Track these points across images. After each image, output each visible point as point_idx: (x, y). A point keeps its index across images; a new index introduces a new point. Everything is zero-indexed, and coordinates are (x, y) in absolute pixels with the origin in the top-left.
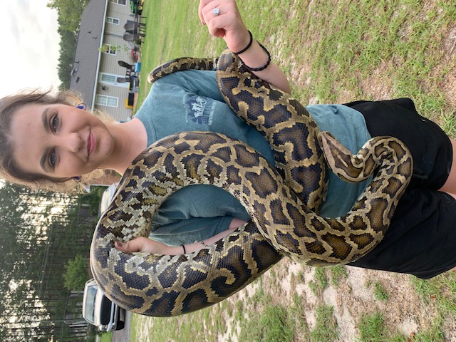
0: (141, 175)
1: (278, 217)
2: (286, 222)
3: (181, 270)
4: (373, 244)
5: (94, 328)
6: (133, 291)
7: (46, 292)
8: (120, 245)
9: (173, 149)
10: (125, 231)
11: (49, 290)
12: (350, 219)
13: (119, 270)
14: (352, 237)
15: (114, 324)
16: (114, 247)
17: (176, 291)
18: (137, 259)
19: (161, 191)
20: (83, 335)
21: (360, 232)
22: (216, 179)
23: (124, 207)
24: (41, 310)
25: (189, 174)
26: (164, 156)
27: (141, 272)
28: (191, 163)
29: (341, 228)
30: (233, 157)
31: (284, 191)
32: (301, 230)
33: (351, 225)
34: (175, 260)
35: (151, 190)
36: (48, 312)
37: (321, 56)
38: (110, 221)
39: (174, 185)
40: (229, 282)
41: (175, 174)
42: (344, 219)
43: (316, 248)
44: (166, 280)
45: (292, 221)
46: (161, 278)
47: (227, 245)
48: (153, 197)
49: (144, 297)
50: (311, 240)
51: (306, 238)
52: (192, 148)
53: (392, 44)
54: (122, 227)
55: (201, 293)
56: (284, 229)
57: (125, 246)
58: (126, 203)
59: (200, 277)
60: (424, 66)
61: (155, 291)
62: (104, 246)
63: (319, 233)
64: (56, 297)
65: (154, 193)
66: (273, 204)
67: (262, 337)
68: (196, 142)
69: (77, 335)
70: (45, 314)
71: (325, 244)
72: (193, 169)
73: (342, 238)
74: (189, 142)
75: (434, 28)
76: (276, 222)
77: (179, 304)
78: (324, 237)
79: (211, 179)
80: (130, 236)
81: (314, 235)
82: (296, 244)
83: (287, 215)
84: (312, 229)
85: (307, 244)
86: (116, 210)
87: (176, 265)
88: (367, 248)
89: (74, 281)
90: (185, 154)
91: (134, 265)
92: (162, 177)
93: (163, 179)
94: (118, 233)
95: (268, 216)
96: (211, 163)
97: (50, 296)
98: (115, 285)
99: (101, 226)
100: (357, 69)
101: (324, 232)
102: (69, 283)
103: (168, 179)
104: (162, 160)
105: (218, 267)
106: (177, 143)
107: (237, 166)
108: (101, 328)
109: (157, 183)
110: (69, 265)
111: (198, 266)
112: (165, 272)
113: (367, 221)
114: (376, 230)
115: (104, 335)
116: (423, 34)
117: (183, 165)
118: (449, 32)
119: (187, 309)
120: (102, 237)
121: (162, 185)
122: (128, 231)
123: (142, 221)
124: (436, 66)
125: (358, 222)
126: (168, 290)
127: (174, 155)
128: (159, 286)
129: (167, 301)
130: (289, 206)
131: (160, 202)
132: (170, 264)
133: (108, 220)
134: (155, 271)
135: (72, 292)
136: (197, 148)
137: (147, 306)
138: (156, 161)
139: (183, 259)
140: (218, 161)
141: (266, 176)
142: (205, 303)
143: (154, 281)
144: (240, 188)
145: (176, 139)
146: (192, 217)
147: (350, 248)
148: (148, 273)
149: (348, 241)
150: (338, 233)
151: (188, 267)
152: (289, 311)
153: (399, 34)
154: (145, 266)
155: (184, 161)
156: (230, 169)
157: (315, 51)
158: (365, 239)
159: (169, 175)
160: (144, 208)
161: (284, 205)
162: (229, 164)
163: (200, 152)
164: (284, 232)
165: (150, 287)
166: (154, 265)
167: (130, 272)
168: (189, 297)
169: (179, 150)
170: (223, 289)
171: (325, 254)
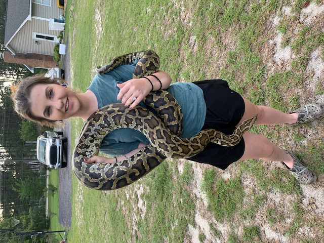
0: (93, 126)
1: (159, 136)
2: (162, 138)
3: (115, 170)
4: (199, 150)
5: (46, 166)
6: (94, 180)
7: (7, 142)
8: (86, 160)
9: (107, 112)
10: (87, 154)
11: (9, 140)
12: (192, 139)
13: (87, 171)
14: (192, 146)
15: (59, 164)
16: (83, 161)
17: (113, 179)
18: (95, 166)
19: (103, 133)
20: (37, 169)
21: (195, 144)
22: (130, 125)
23: (86, 142)
24: (5, 154)
25: (116, 124)
26: (103, 116)
27: (97, 172)
28: (117, 118)
29: (187, 142)
30: (137, 113)
31: (162, 125)
32: (169, 141)
33: (191, 141)
34: (112, 166)
35: (98, 133)
36: (10, 155)
37: (200, 8)
38: (80, 150)
39: (109, 129)
40: (136, 175)
41: (109, 125)
42: (189, 139)
43: (175, 149)
44: (109, 174)
45: (165, 137)
46: (106, 174)
47: (136, 159)
48: (99, 136)
49: (99, 182)
50: (173, 146)
51: (171, 145)
52: (116, 111)
53: (240, 14)
54: (86, 152)
55: (124, 179)
56: (162, 141)
57: (89, 161)
58: (87, 140)
59: (124, 173)
60: (254, 34)
61: (104, 179)
62: (79, 161)
63: (177, 144)
64: (15, 145)
65: (99, 134)
66: (157, 131)
67: (154, 176)
68: (118, 109)
69: (33, 170)
70: (9, 156)
71: (179, 148)
72: (118, 121)
73: (187, 146)
74: (114, 109)
75: (263, 11)
76: (158, 138)
77: (114, 185)
78: (179, 145)
79: (128, 125)
80: (90, 156)
81: (174, 144)
82: (167, 147)
83: (163, 135)
84: (174, 141)
85: (171, 147)
86: (82, 144)
87: (113, 168)
88: (197, 151)
89: (27, 135)
90: (113, 114)
91: (94, 169)
92: (103, 126)
93: (104, 127)
94: (84, 155)
95: (155, 136)
96: (127, 117)
97: (11, 145)
98: (85, 178)
99: (76, 151)
100: (219, 24)
101: (179, 143)
102: (24, 136)
103: (106, 127)
104: (102, 118)
105: (132, 168)
106: (108, 110)
107: (140, 117)
108: (51, 166)
109: (101, 129)
110: (22, 124)
111: (123, 168)
112: (108, 171)
113: (199, 141)
114: (202, 145)
115: (53, 171)
116: (257, 13)
117: (113, 120)
118: (270, 16)
119: (118, 187)
120: (77, 157)
121: (103, 130)
122: (89, 153)
123: (95, 148)
124: (260, 35)
125: (195, 141)
126: (110, 179)
127: (108, 115)
128: (106, 177)
129: (109, 184)
130: (164, 131)
131: (103, 138)
132: (110, 168)
133: (79, 149)
134: (103, 171)
135: (27, 142)
136: (118, 111)
137: (100, 186)
138: (99, 119)
139: (116, 165)
140: (130, 116)
141: (153, 119)
142: (126, 184)
143: (103, 175)
144: (143, 127)
145: (108, 108)
146: (120, 142)
147: (190, 150)
148: (101, 172)
149: (190, 147)
150: (186, 144)
151: (118, 169)
152: (170, 164)
153: (245, 8)
154: (99, 169)
155: (113, 118)
156: (137, 119)
157: (197, 3)
158: (197, 148)
159: (106, 125)
160: (95, 142)
161: (162, 131)
162: (136, 117)
163: (121, 113)
164: (162, 142)
165: (101, 178)
166: (103, 169)
167: (92, 172)
168: (119, 181)
169: (110, 113)
170: (134, 178)
171: (179, 152)
